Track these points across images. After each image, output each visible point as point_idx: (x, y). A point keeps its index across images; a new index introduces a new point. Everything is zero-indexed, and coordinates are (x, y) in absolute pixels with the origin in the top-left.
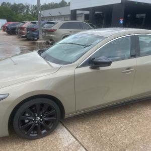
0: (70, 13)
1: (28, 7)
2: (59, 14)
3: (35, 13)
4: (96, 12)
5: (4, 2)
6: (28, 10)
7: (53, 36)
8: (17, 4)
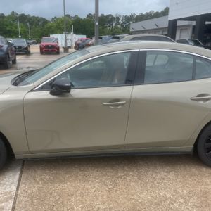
0: (167, 26)
1: (118, 18)
2: (156, 27)
3: (126, 27)
4: (207, 23)
5: (90, 14)
6: (118, 23)
8: (105, 15)
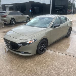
7: (6, 19)
